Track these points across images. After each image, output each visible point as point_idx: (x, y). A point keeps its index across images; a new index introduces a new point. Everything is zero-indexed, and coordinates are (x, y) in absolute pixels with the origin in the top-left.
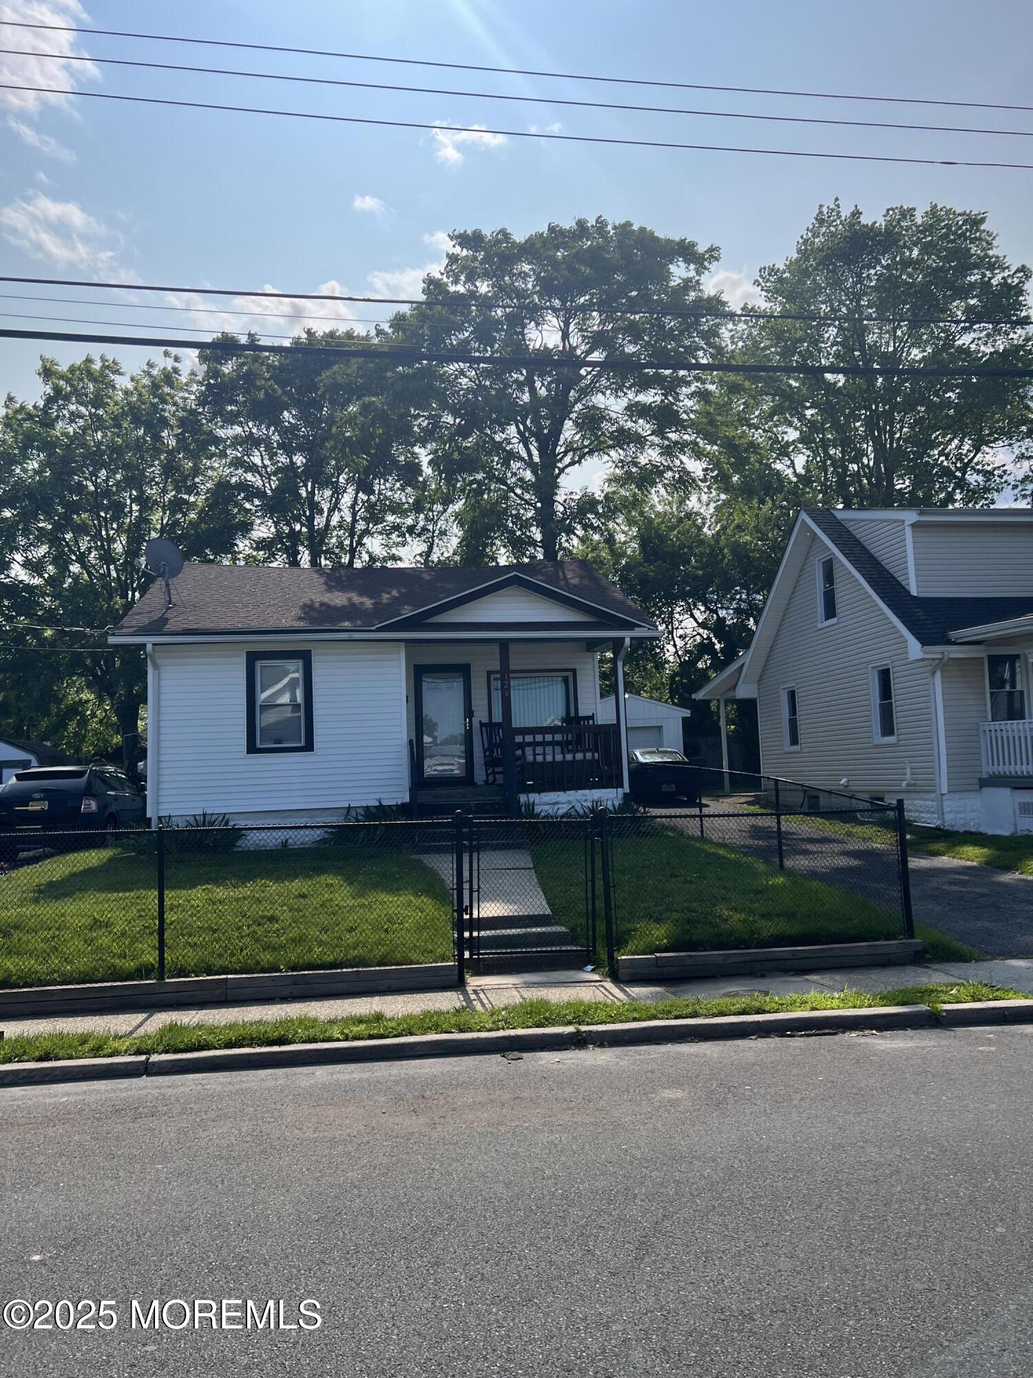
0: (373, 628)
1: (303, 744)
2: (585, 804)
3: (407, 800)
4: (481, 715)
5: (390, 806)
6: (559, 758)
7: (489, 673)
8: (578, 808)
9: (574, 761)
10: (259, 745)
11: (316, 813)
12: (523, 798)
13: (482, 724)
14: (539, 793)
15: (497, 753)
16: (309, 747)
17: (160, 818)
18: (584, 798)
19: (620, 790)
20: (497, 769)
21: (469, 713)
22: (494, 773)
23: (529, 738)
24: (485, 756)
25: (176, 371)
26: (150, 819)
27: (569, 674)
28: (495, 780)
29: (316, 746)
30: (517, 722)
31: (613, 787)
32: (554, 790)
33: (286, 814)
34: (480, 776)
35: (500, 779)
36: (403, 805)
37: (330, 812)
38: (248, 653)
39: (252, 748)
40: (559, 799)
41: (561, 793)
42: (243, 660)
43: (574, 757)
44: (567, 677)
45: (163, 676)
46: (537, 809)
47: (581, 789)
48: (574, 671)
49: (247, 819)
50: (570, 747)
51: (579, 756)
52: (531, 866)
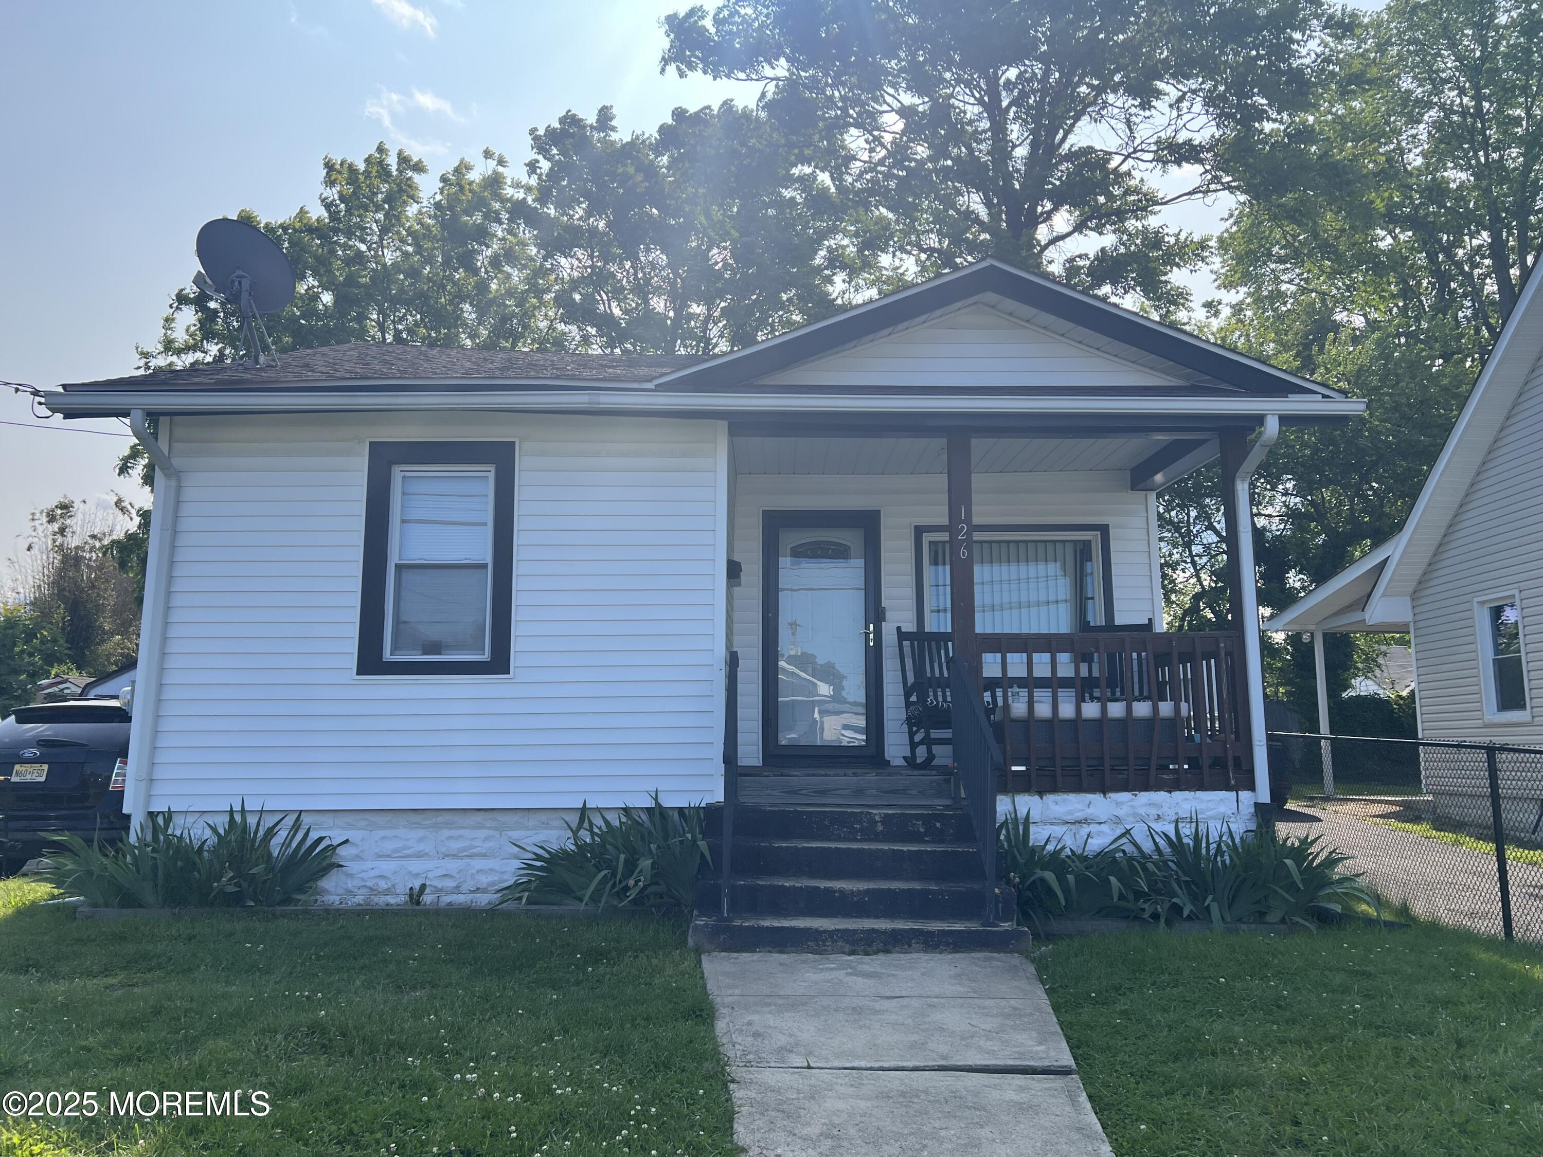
0: (650, 385)
1: (486, 656)
2: (1158, 827)
3: (718, 796)
4: (900, 614)
5: (679, 810)
6: (1067, 711)
7: (919, 531)
8: (1140, 835)
9: (1104, 720)
10: (387, 656)
11: (511, 818)
12: (1003, 805)
13: (902, 635)
14: (1041, 793)
15: (939, 698)
16: (499, 664)
17: (152, 815)
18: (1153, 812)
19: (1245, 795)
20: (935, 734)
21: (875, 612)
22: (928, 742)
23: (1017, 665)
24: (908, 704)
26: (128, 817)
27: (1094, 537)
28: (931, 757)
29: (515, 661)
31: (1228, 788)
32: (1078, 788)
33: (441, 819)
34: (896, 746)
35: (943, 755)
36: (710, 810)
37: (543, 817)
38: (375, 447)
39: (372, 662)
40: (1091, 812)
41: (1097, 798)
42: (362, 463)
44: (1087, 545)
45: (189, 494)
46: (1037, 835)
48: (1104, 530)
49: (350, 827)
50: (1097, 693)
51: (1116, 710)
52: (1066, 1059)
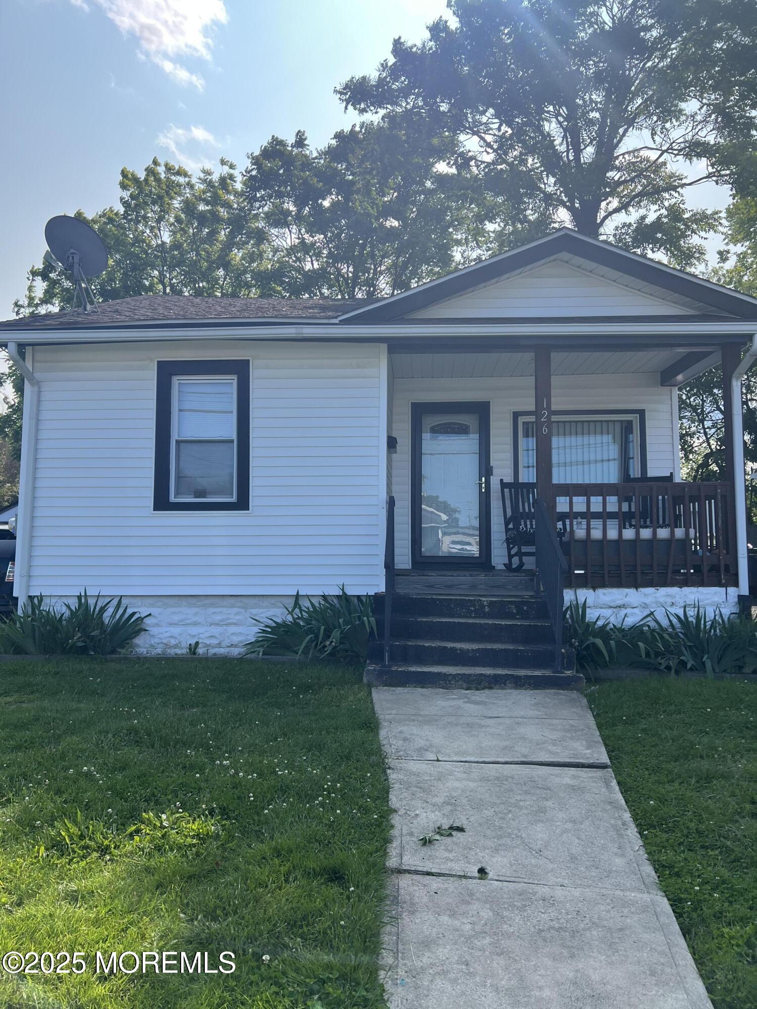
0: (336, 321)
1: (234, 499)
2: (672, 610)
3: (382, 589)
4: (502, 471)
5: (359, 597)
6: (612, 534)
7: (516, 415)
8: (660, 615)
9: (637, 540)
10: (172, 499)
12: (568, 596)
13: (503, 485)
14: (595, 588)
15: (527, 526)
16: (242, 504)
17: (31, 598)
18: (669, 600)
19: (731, 590)
20: (524, 549)
21: (486, 470)
22: (520, 554)
23: (579, 503)
24: (507, 530)
25: (231, 177)
26: (16, 599)
27: (635, 418)
28: (521, 564)
29: (252, 502)
30: (559, 477)
31: (720, 585)
32: (620, 584)
33: (207, 601)
34: (499, 557)
35: (530, 563)
36: (377, 597)
37: (273, 600)
38: (161, 364)
39: (162, 502)
40: (627, 600)
41: (631, 591)
42: (154, 374)
43: (655, 533)
44: (630, 423)
45: (46, 396)
46: (591, 615)
47: (665, 584)
48: (642, 413)
49: (152, 605)
51: (646, 533)
52: (605, 759)
